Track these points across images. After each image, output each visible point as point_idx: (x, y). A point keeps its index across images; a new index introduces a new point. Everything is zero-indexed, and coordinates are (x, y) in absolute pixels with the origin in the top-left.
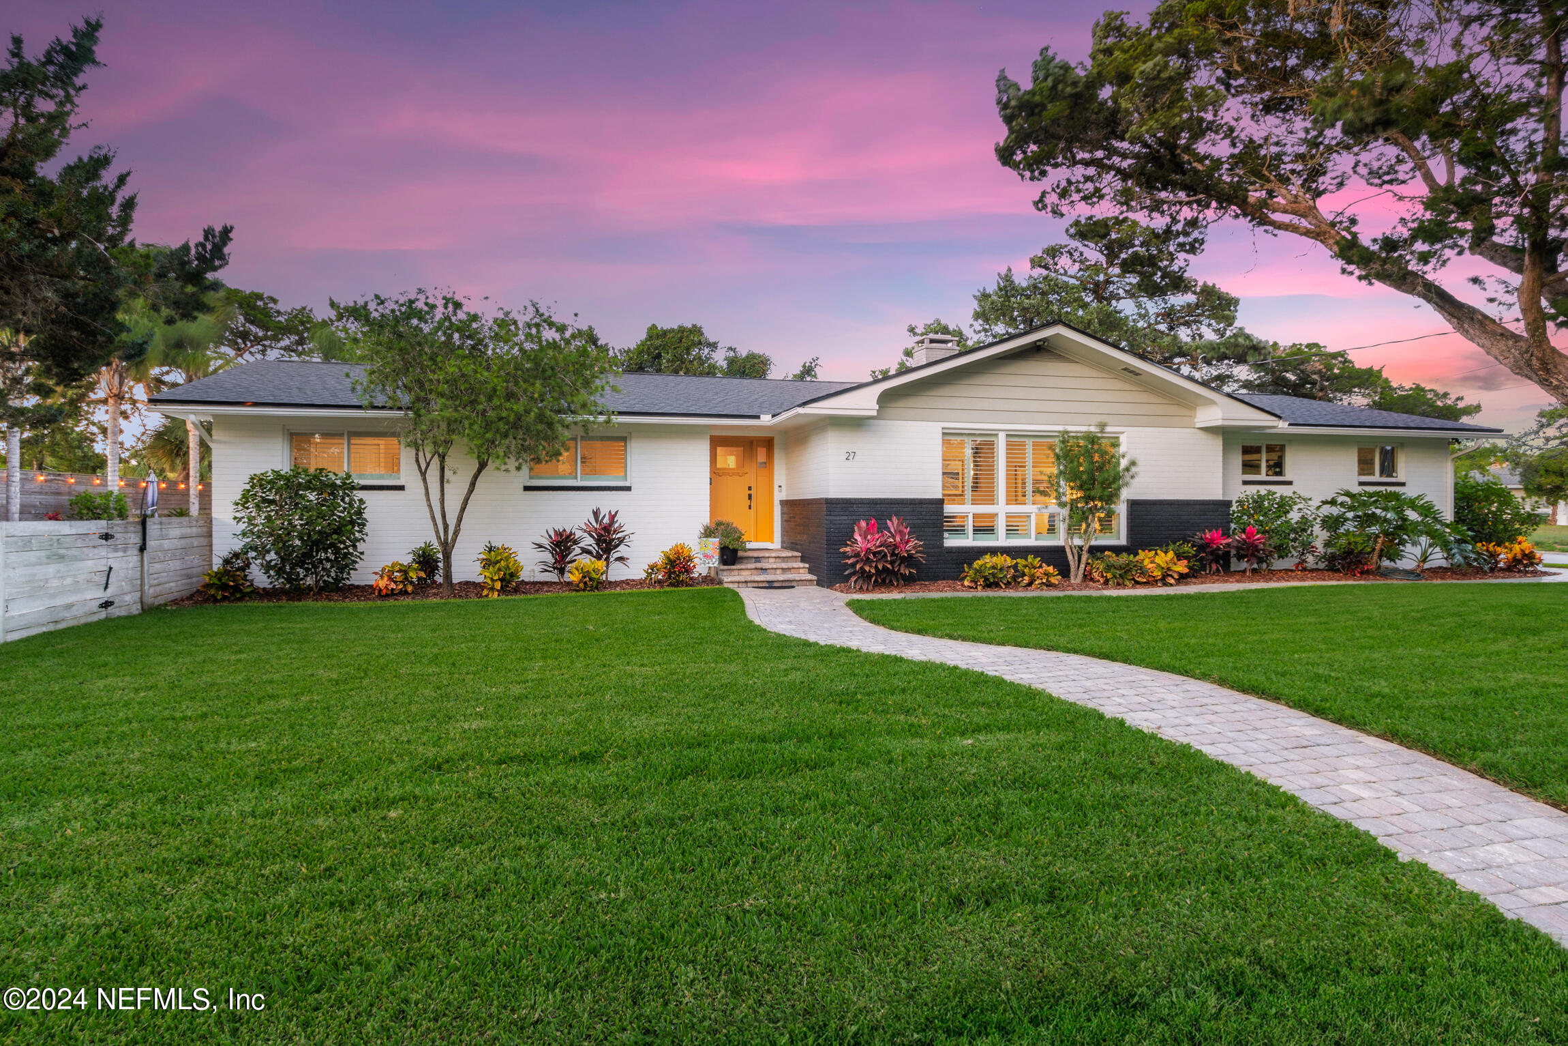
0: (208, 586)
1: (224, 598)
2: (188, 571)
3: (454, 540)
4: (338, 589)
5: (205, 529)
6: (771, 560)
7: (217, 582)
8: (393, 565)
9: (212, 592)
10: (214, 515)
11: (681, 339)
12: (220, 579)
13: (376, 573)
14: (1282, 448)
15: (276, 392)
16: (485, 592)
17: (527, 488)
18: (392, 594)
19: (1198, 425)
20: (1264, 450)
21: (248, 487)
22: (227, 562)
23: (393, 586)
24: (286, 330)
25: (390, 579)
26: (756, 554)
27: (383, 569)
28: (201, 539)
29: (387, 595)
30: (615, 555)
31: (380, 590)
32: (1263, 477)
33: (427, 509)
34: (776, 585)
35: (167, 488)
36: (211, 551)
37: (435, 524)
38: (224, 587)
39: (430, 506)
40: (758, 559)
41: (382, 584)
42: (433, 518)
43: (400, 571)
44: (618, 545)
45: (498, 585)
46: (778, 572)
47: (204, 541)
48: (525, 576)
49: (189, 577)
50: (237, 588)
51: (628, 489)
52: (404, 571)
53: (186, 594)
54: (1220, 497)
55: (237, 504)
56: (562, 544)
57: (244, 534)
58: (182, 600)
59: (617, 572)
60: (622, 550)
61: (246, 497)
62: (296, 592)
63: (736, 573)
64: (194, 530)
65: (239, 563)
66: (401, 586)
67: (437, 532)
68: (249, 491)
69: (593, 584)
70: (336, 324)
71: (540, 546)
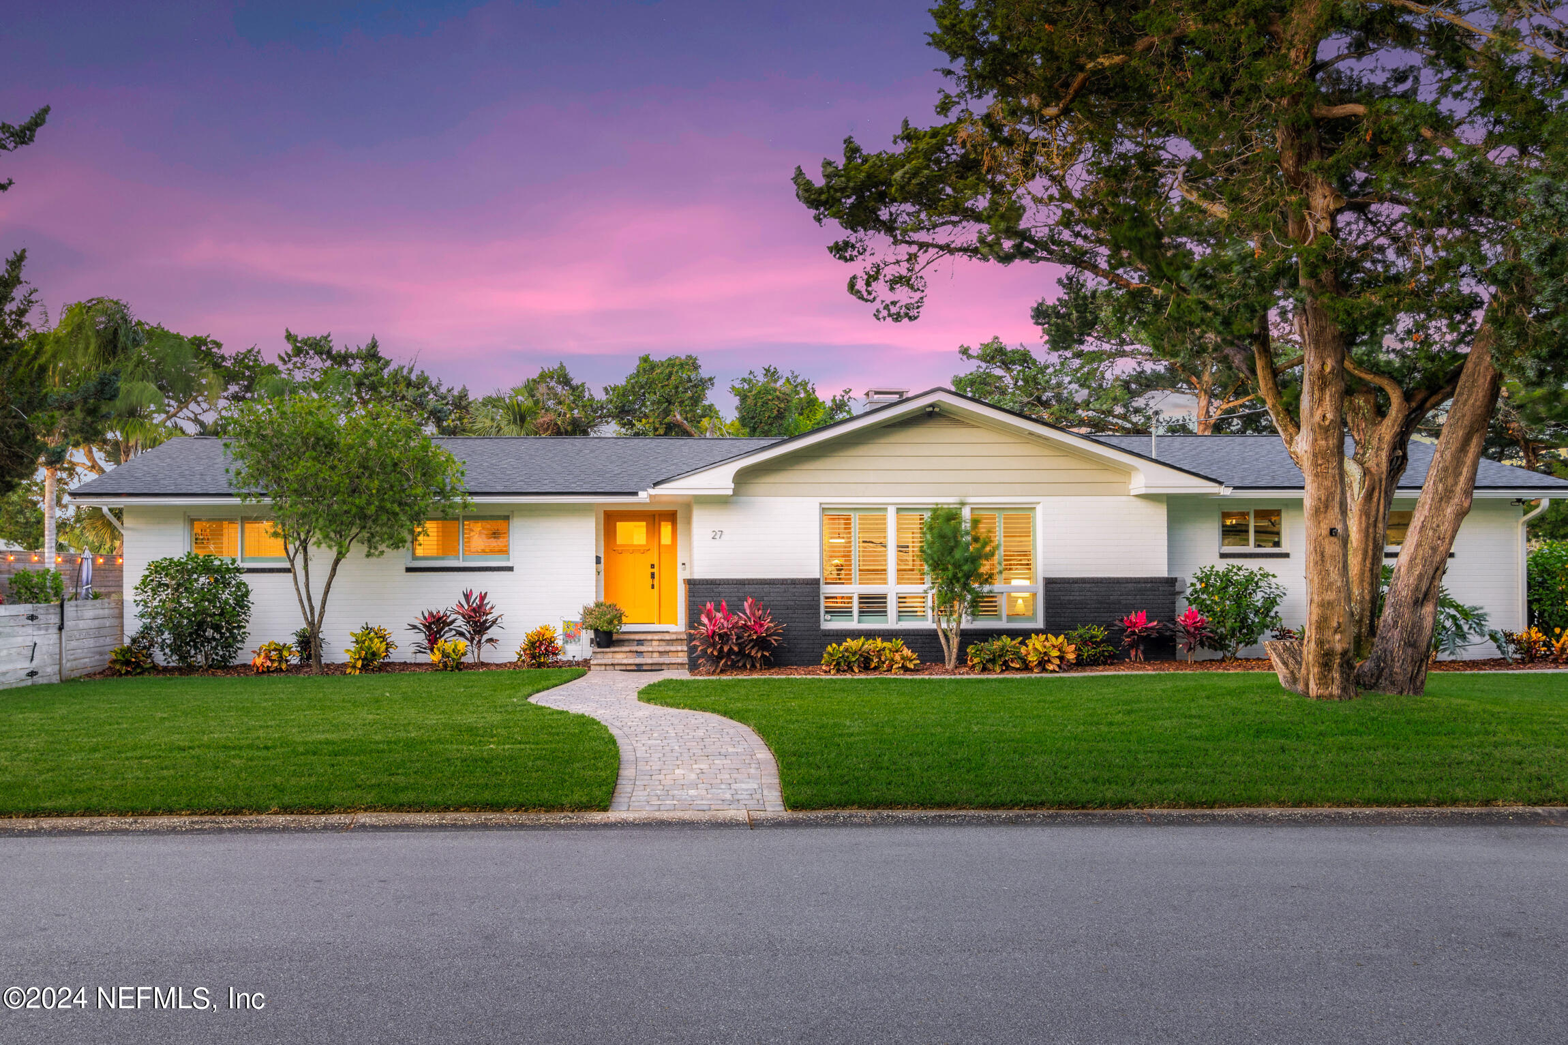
0: (114, 661)
1: (128, 673)
2: (102, 649)
3: (320, 621)
4: (223, 666)
5: (117, 611)
6: (655, 643)
7: (120, 657)
8: (270, 645)
9: (118, 667)
10: (125, 598)
11: (670, 374)
12: (124, 656)
13: (254, 652)
14: (1278, 513)
15: (180, 480)
16: (348, 671)
17: (409, 570)
18: (268, 671)
19: (1133, 492)
20: (1252, 515)
21: (147, 573)
22: (134, 641)
23: (269, 663)
24: (231, 377)
25: (268, 657)
26: (637, 637)
27: (261, 649)
28: (114, 620)
29: (263, 672)
30: (485, 637)
31: (258, 668)
32: (1251, 548)
33: (295, 592)
34: (645, 668)
35: (104, 563)
36: (122, 630)
37: (303, 606)
38: (127, 663)
39: (298, 589)
40: (640, 642)
41: (259, 661)
42: (301, 601)
43: (275, 650)
44: (490, 626)
45: (359, 664)
46: (655, 655)
47: (115, 622)
48: (396, 656)
49: (101, 654)
50: (138, 665)
51: (510, 569)
52: (280, 649)
53: (100, 669)
54: (1165, 575)
55: (137, 589)
56: (435, 626)
57: (142, 616)
58: (95, 674)
59: (489, 654)
60: (492, 633)
61: (144, 582)
62: (187, 669)
63: (610, 655)
64: (107, 612)
65: (146, 642)
66: (276, 664)
67: (305, 613)
68: (147, 577)
69: (454, 666)
70: (295, 359)
71: (414, 627)
